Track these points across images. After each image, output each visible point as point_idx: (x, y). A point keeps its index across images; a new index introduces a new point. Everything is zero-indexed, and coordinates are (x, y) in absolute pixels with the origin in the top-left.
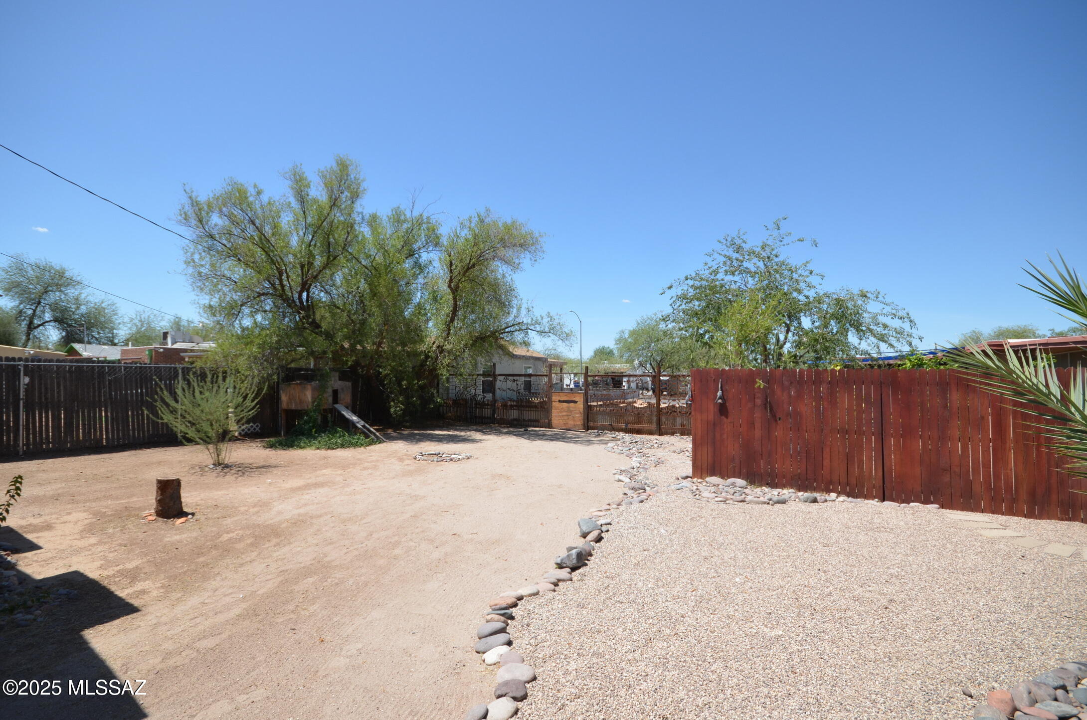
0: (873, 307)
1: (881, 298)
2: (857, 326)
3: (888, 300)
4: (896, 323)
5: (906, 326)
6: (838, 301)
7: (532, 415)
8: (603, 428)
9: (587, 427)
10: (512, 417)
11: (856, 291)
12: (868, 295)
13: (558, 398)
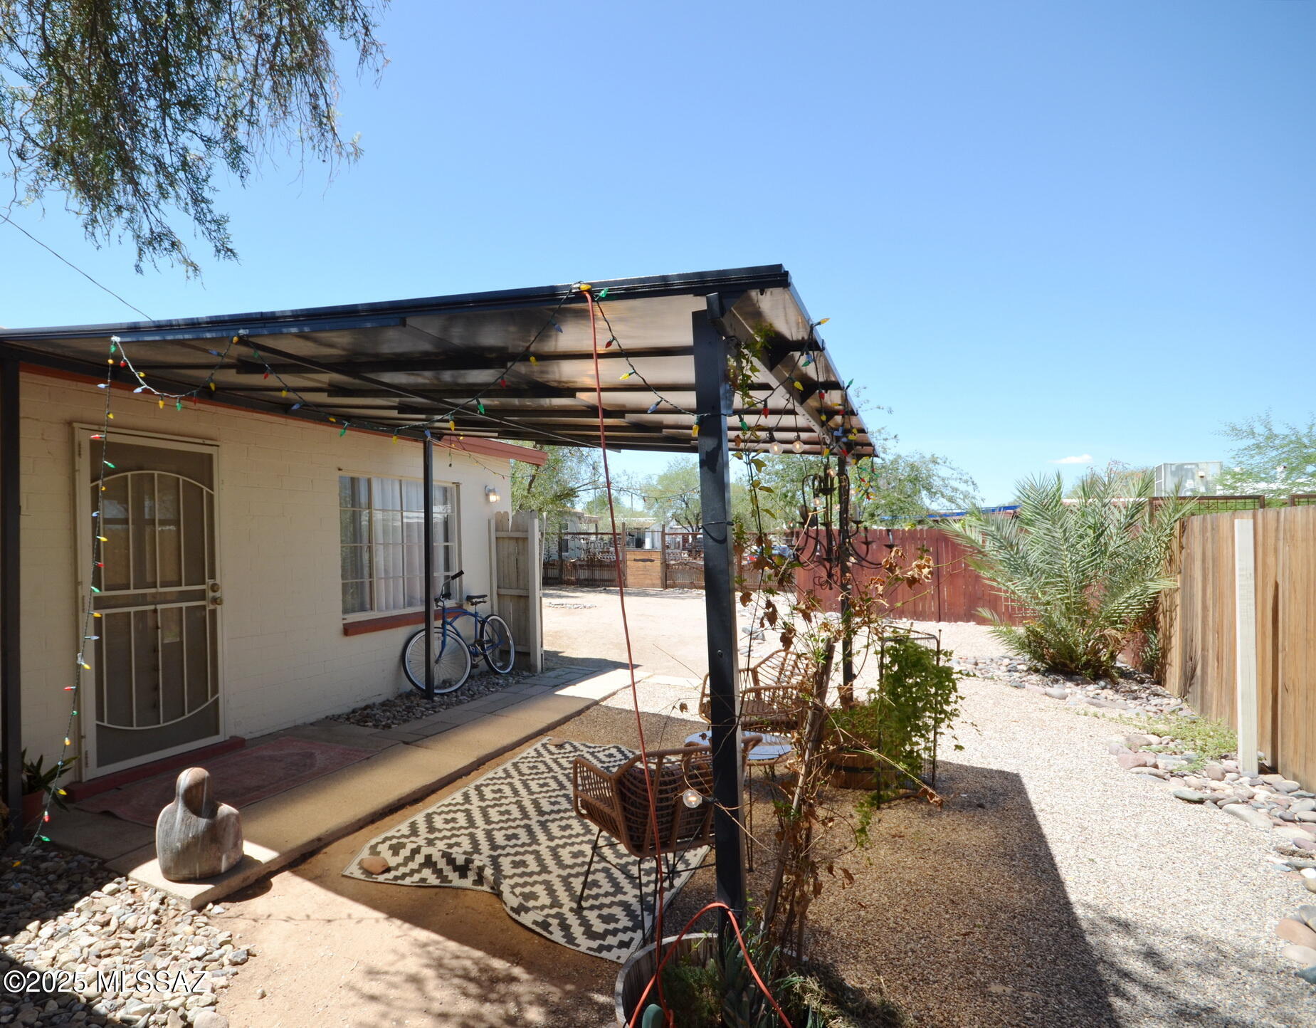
0: (942, 471)
1: (948, 463)
2: (928, 488)
3: (954, 466)
4: (962, 487)
5: (970, 489)
6: (912, 467)
7: (605, 575)
8: (682, 586)
9: (666, 586)
10: (582, 577)
11: (928, 456)
12: (939, 461)
13: (633, 557)
